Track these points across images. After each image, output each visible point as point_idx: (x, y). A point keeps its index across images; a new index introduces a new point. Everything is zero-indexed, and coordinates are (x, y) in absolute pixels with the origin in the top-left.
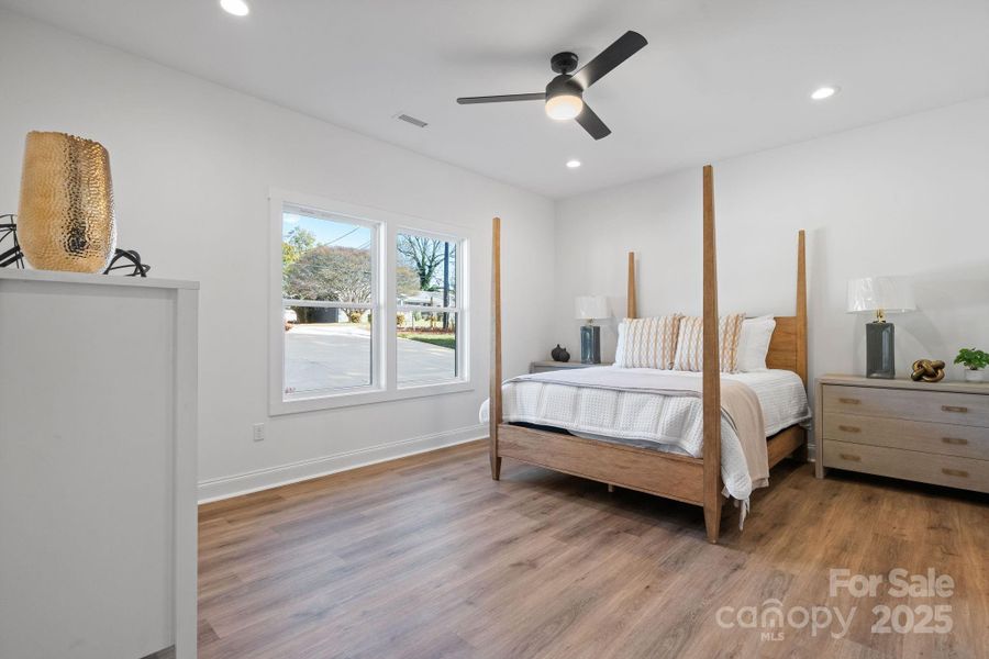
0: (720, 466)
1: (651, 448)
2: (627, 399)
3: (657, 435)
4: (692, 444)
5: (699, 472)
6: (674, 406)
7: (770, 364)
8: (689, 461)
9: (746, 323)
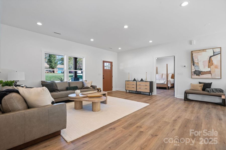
0: (168, 84)
1: (163, 84)
2: (160, 80)
3: (163, 83)
4: (166, 83)
5: (166, 85)
6: (164, 81)
7: (171, 78)
8: (166, 84)
9: (169, 74)
